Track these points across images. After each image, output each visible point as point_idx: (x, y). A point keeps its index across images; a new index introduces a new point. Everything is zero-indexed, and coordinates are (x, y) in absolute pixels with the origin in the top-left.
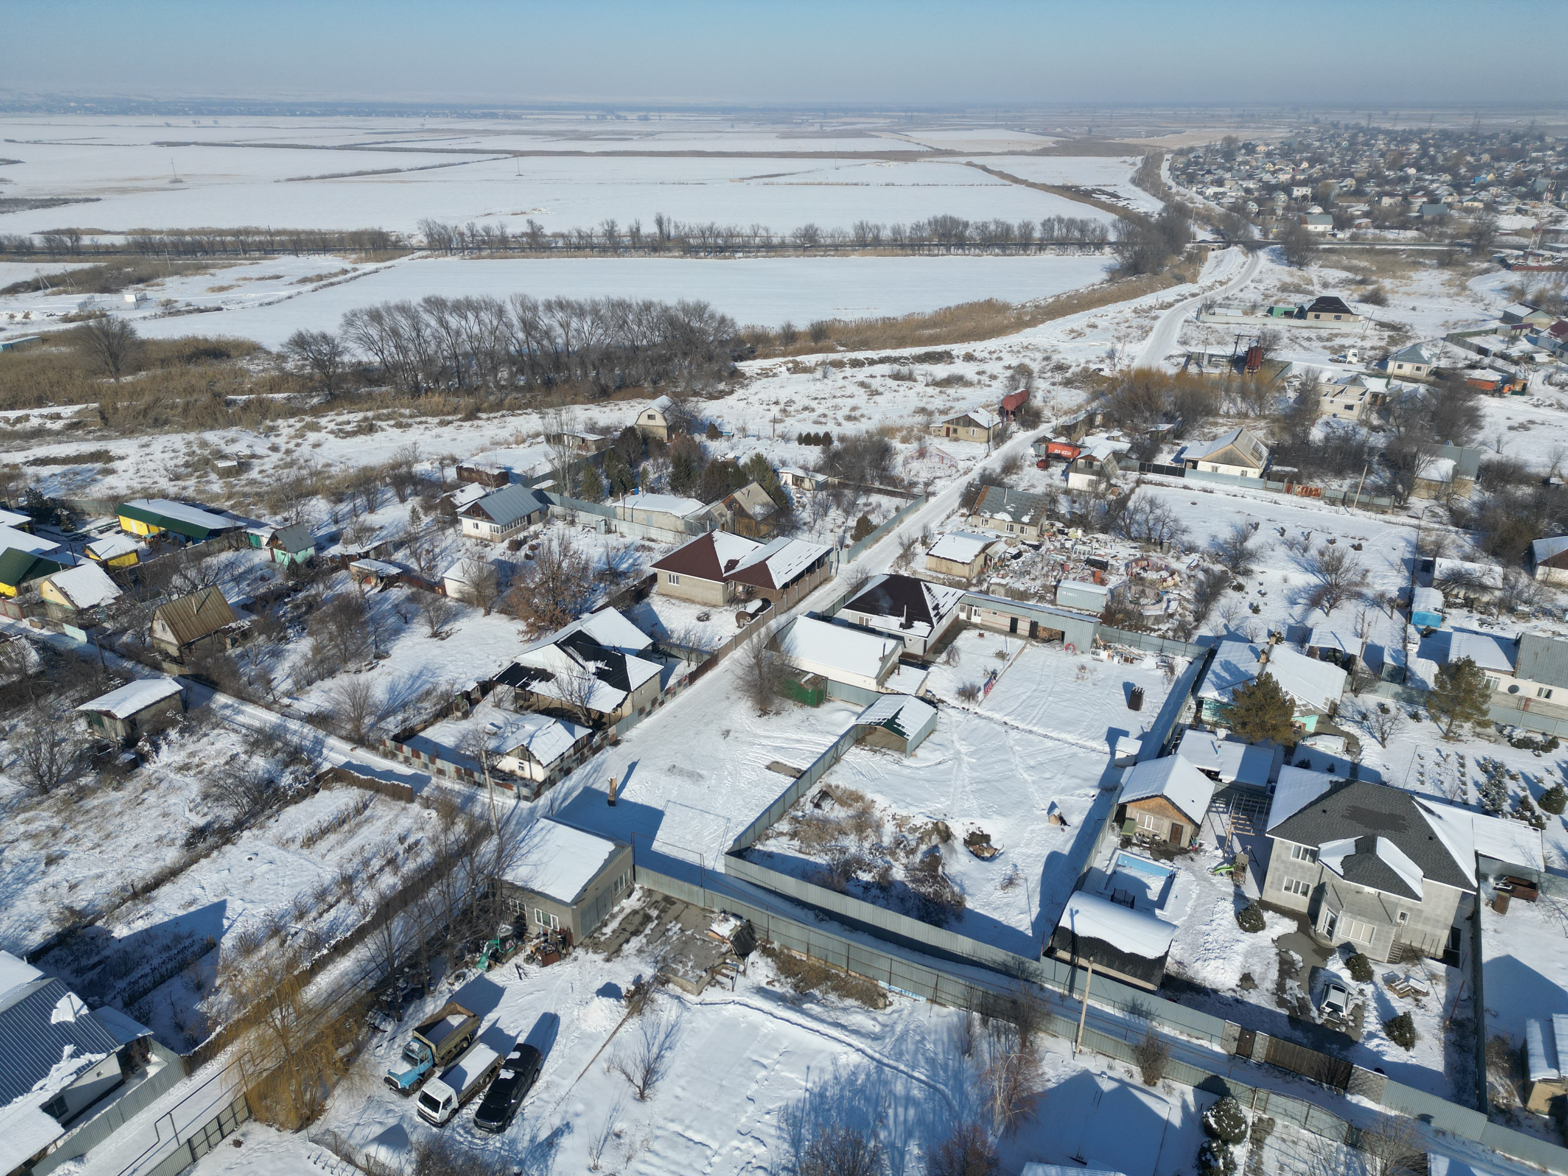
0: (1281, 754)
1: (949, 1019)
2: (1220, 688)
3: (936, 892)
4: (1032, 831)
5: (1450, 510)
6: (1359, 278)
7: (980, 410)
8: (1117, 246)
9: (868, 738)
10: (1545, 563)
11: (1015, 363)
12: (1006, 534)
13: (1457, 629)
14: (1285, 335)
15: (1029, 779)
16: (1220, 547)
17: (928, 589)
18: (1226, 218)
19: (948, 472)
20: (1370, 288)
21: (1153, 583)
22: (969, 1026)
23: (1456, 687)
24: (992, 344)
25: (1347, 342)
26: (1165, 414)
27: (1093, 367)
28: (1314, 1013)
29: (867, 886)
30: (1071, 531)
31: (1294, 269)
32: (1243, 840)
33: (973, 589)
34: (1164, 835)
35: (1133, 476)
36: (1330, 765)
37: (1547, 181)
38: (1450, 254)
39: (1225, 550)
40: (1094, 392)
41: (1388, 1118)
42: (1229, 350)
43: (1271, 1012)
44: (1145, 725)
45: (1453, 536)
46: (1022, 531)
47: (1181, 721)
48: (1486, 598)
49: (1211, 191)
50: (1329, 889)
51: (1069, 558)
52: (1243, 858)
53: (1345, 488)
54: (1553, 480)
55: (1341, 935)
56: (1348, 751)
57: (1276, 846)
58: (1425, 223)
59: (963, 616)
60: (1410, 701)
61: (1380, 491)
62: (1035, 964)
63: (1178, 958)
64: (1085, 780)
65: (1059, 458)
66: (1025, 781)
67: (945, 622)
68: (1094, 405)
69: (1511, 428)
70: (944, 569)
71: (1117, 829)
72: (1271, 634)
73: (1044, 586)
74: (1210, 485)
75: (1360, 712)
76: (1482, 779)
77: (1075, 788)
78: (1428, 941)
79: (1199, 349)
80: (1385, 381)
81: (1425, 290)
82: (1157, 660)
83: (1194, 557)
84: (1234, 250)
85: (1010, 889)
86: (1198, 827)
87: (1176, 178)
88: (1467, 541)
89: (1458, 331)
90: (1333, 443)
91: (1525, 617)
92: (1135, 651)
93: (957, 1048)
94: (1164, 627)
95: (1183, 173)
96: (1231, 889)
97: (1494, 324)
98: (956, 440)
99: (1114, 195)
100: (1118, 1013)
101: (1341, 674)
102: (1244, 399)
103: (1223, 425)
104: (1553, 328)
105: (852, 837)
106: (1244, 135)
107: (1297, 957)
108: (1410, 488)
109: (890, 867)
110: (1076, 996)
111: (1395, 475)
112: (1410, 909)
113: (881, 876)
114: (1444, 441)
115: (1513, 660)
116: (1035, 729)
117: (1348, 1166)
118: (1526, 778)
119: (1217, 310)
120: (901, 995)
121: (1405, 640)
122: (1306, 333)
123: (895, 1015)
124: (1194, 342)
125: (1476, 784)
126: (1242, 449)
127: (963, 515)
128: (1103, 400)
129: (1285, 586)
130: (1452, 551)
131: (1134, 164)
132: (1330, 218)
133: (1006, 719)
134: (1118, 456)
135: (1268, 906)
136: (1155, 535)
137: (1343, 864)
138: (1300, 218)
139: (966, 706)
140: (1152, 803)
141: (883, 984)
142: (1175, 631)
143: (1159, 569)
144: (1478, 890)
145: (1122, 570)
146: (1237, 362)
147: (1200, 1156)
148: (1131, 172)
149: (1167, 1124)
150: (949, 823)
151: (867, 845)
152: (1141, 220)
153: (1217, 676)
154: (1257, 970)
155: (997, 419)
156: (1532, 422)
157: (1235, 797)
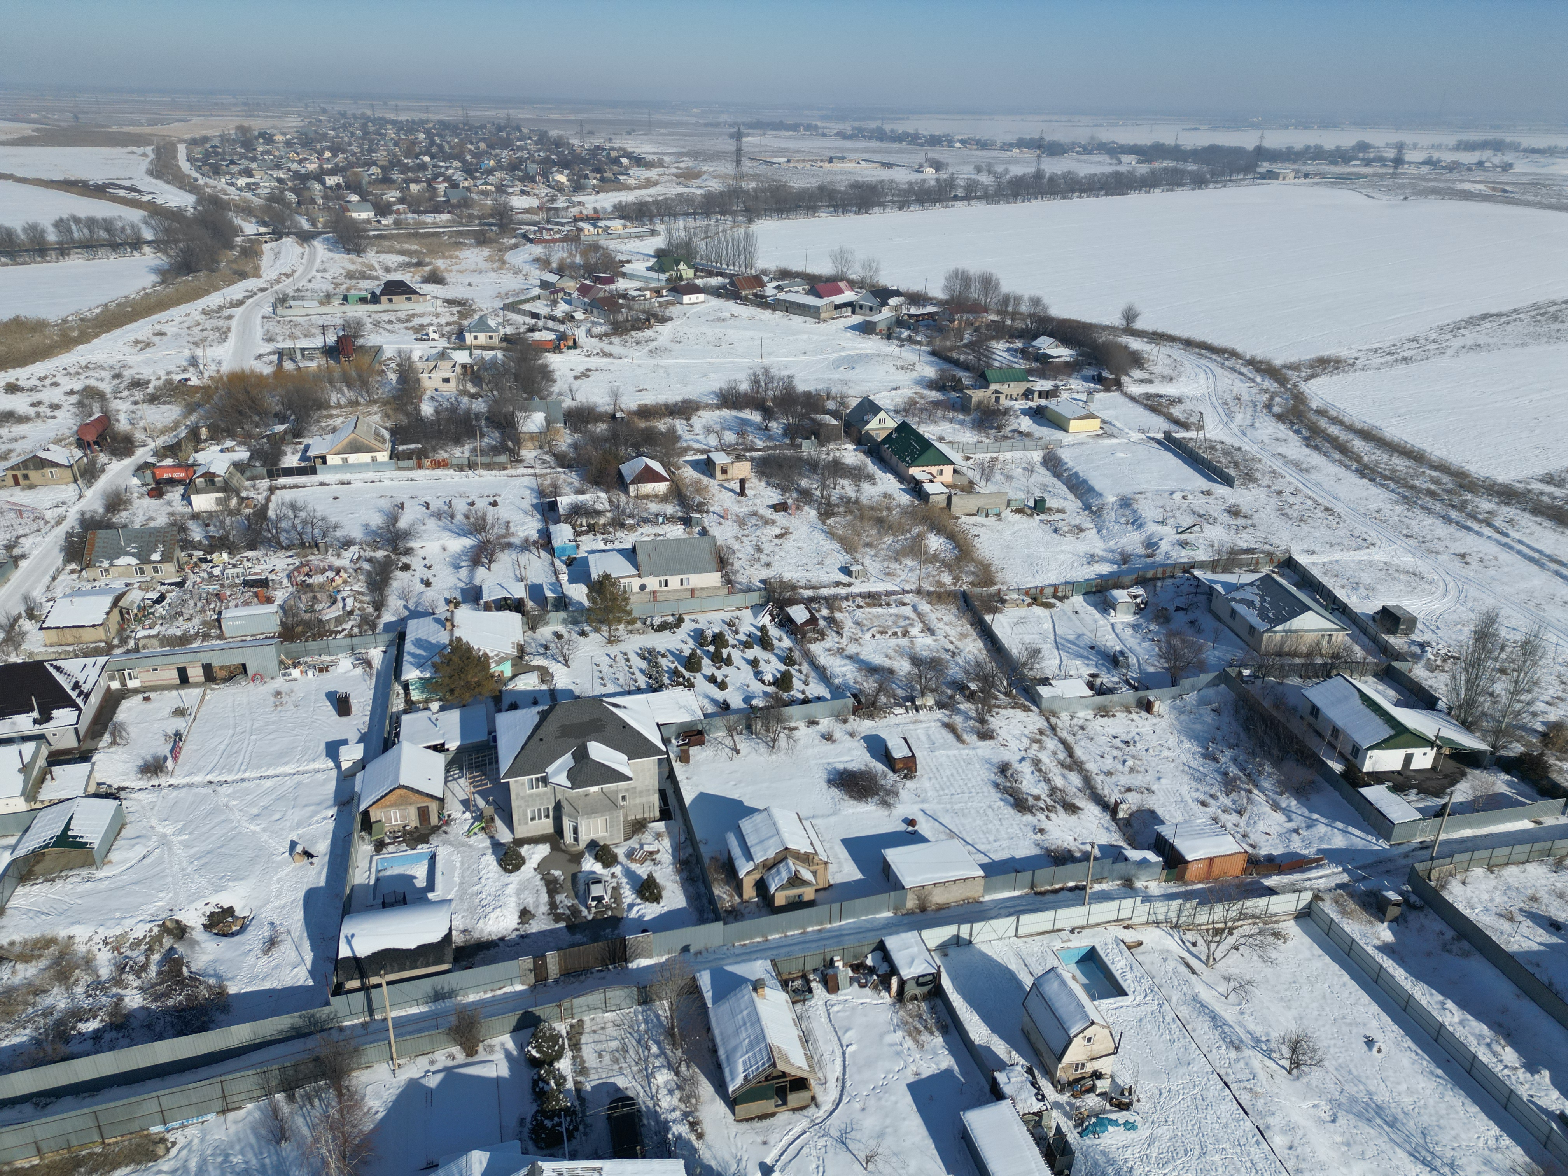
0: (491, 705)
1: (250, 1118)
2: (420, 666)
3: (188, 998)
4: (279, 880)
5: (554, 455)
6: (414, 260)
7: (51, 446)
8: (158, 245)
9: (38, 869)
10: (633, 482)
11: (78, 386)
12: (137, 579)
13: (590, 552)
14: (367, 321)
15: (257, 829)
16: (375, 533)
17: (58, 669)
18: (267, 209)
19: (35, 527)
20: (427, 268)
21: (321, 586)
22: (275, 1112)
23: (604, 599)
24: (39, 368)
25: (425, 321)
26: (276, 415)
27: (177, 378)
28: (585, 912)
29: (97, 1036)
30: (215, 556)
31: (353, 256)
32: (483, 794)
33: (117, 651)
34: (413, 822)
35: (264, 484)
36: (533, 699)
37: (535, 166)
38: (482, 233)
39: (381, 536)
40: (188, 405)
41: (662, 965)
42: (319, 342)
43: (552, 931)
44: (361, 727)
45: (563, 476)
46: (156, 571)
47: (394, 710)
48: (602, 521)
49: (242, 181)
50: (564, 804)
51: (222, 586)
52: (489, 811)
53: (467, 454)
54: (618, 415)
55: (585, 838)
56: (543, 681)
57: (512, 787)
58: (453, 206)
59: (115, 685)
60: (576, 622)
61: (496, 450)
62: (326, 1010)
63: (461, 928)
64: (319, 804)
65: (172, 482)
66: (254, 833)
67: (95, 700)
68: (193, 418)
69: (576, 378)
70: (71, 640)
71: (367, 837)
72: (448, 602)
73: (204, 623)
74: (346, 477)
75: (542, 645)
76: (644, 665)
77: (311, 817)
78: (647, 809)
79: (288, 344)
80: (467, 352)
81: (473, 267)
82: (352, 660)
83: (354, 550)
84: (288, 242)
85: (274, 951)
86: (442, 800)
87: (199, 169)
88: (573, 478)
89: (511, 300)
90: (444, 415)
91: (633, 528)
92: (327, 658)
93: (268, 1142)
94: (347, 626)
95: (205, 163)
96: (488, 843)
97: (536, 291)
98: (31, 487)
99: (132, 189)
100: (423, 1009)
101: (516, 618)
102: (349, 387)
103: (338, 416)
104: (579, 289)
105: (55, 990)
106: (257, 124)
107: (557, 873)
108: (518, 442)
109: (121, 999)
110: (378, 1017)
111: (502, 433)
112: (627, 790)
113: (111, 1015)
114: (531, 398)
115: (635, 564)
116: (246, 775)
117: (646, 1022)
118: (672, 653)
119: (293, 303)
120: (183, 1126)
121: (556, 573)
122: (385, 317)
123: (184, 1152)
124: (280, 338)
125: (641, 671)
126: (364, 435)
127: (72, 572)
128: (201, 411)
129: (446, 554)
130: (566, 489)
131: (145, 155)
132: (369, 205)
133: (210, 778)
134: (238, 466)
135: (520, 842)
136: (307, 538)
137: (569, 777)
138: (341, 206)
139: (155, 782)
140: (392, 797)
141: (155, 1129)
142: (359, 626)
143: (323, 571)
144: (667, 753)
145: (285, 582)
146: (330, 352)
147: (534, 1089)
148: (144, 165)
149: (498, 1079)
150: (179, 916)
151: (79, 990)
152: (176, 215)
153: (413, 655)
154: (529, 901)
155: (78, 454)
156: (589, 370)
157: (465, 760)
